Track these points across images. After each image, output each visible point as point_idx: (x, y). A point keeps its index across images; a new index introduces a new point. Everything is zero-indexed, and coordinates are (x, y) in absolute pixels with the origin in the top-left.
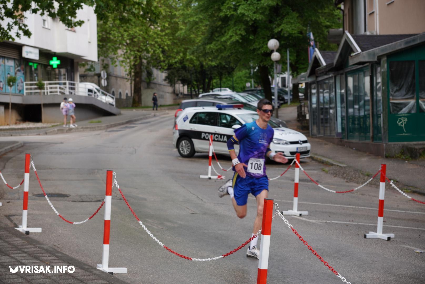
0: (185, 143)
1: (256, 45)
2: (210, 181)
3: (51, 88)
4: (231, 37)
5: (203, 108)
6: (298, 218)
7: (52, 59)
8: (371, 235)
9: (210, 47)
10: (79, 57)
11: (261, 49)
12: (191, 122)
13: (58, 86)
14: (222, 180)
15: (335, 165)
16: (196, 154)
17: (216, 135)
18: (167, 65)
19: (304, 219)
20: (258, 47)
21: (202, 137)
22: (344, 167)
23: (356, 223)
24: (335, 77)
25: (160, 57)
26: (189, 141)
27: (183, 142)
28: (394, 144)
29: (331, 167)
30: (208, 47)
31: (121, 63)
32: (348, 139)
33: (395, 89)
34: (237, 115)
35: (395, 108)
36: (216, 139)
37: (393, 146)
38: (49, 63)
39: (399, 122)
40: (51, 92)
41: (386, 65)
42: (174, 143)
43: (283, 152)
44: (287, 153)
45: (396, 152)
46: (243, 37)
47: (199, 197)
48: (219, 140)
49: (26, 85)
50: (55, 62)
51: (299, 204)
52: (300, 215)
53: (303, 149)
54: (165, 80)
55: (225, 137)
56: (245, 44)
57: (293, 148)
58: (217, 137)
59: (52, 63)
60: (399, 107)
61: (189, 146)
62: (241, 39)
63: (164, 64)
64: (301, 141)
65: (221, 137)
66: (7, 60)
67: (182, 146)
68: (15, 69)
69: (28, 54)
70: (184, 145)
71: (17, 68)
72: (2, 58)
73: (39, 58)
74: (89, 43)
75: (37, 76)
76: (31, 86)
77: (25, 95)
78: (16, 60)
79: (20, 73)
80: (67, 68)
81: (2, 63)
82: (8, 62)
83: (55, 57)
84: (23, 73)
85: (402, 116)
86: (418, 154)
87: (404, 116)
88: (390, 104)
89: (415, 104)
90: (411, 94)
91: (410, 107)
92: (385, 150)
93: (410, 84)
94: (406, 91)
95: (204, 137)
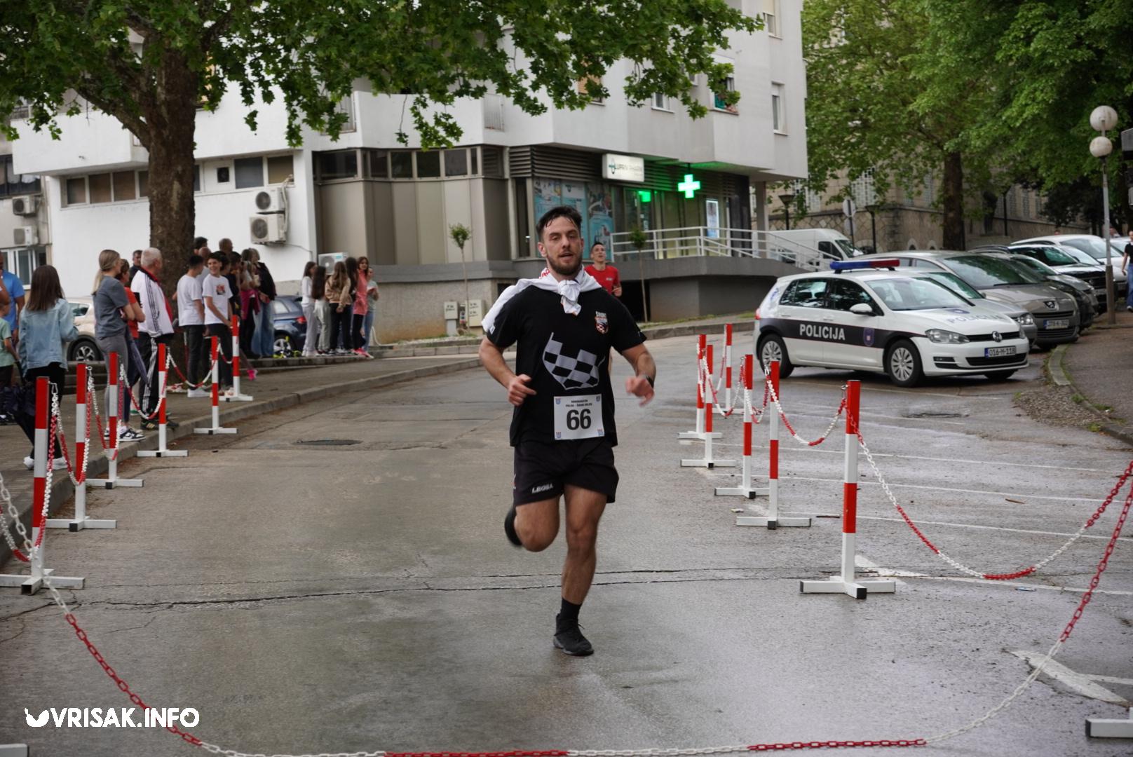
0: (772, 347)
3: (682, 243)
4: (1027, 105)
7: (682, 181)
10: (757, 170)
17: (826, 328)
21: (801, 334)
22: (1063, 386)
26: (778, 343)
27: (768, 345)
31: (899, 178)
34: (865, 282)
36: (826, 337)
38: (677, 188)
43: (951, 359)
44: (961, 361)
46: (1050, 107)
49: (618, 239)
50: (689, 186)
53: (1003, 351)
55: (842, 330)
57: (978, 348)
58: (827, 332)
59: (681, 187)
61: (779, 353)
64: (997, 334)
65: (834, 332)
66: (567, 186)
67: (767, 354)
68: (588, 206)
69: (616, 171)
70: (770, 351)
71: (594, 202)
72: (553, 182)
73: (645, 177)
74: (782, 137)
75: (647, 218)
76: (624, 241)
77: (613, 261)
78: (589, 186)
79: (601, 213)
80: (727, 197)
81: (554, 194)
82: (569, 191)
83: (689, 173)
84: (610, 214)
95: (804, 333)
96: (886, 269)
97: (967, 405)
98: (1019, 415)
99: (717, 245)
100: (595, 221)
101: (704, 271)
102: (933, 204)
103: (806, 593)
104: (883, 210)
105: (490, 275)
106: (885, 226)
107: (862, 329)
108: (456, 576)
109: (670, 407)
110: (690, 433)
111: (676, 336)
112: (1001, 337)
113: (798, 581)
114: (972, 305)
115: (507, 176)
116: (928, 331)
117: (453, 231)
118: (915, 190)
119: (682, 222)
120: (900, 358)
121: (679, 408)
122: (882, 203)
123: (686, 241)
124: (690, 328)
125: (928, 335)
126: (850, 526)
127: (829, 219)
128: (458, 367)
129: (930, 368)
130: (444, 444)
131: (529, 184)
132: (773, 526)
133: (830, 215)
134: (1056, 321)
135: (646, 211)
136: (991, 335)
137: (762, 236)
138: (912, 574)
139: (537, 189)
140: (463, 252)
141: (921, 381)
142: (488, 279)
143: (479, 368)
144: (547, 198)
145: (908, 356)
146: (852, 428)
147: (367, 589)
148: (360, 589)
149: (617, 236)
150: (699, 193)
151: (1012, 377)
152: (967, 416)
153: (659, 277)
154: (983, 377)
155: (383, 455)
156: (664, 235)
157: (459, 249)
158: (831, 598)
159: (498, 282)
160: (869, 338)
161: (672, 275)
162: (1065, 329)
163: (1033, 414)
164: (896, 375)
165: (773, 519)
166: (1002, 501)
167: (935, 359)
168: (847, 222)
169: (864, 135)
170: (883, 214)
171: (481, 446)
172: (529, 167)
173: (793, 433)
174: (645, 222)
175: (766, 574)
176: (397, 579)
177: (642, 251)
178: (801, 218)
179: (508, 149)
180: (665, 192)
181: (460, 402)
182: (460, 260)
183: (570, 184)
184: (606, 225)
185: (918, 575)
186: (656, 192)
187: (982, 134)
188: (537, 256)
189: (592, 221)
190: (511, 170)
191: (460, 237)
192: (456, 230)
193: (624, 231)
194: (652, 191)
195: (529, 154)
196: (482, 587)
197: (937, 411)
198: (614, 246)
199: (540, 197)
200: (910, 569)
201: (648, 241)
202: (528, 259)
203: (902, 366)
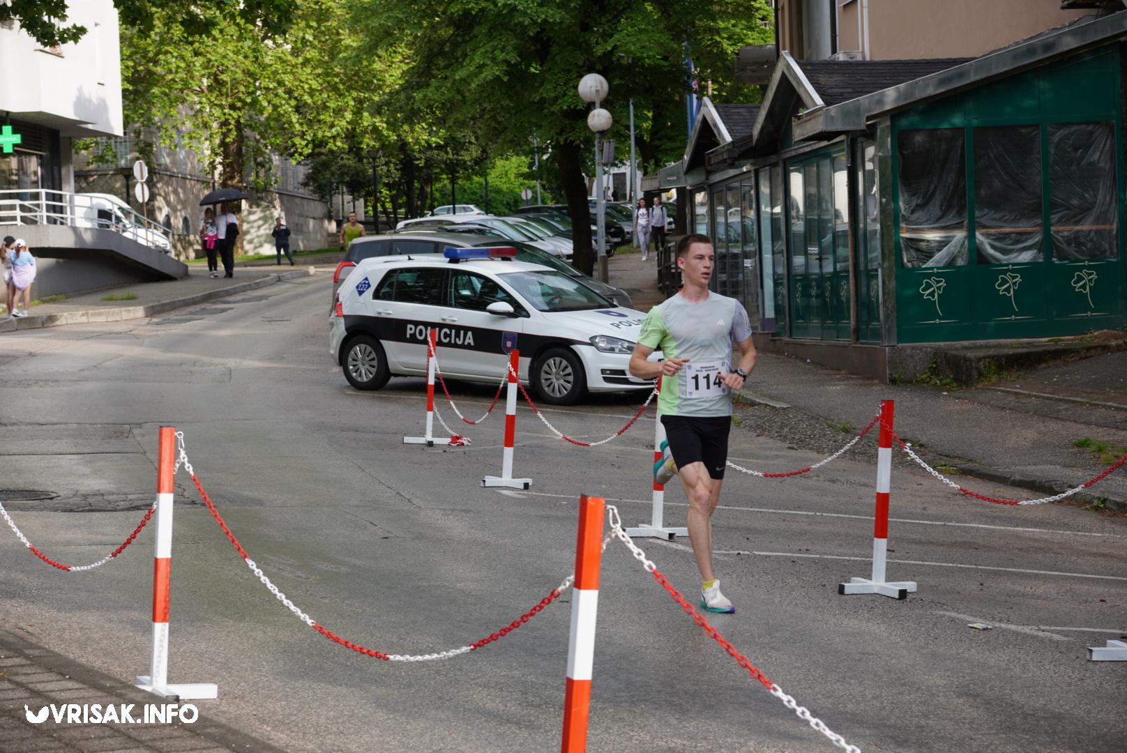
0: (363, 352)
1: (547, 91)
2: (430, 450)
5: (410, 259)
6: (665, 543)
7: (2, 132)
8: (855, 585)
9: (425, 96)
10: (74, 125)
11: (560, 101)
12: (377, 295)
13: (17, 202)
14: (461, 449)
15: (759, 404)
16: (393, 380)
17: (446, 330)
18: (310, 146)
19: (681, 547)
20: (552, 95)
21: (408, 336)
22: (784, 409)
23: (818, 556)
24: (757, 173)
25: (290, 123)
26: (372, 347)
27: (357, 349)
28: (913, 348)
29: (750, 411)
30: (418, 95)
32: (791, 336)
33: (915, 200)
34: (499, 275)
35: (911, 250)
36: (446, 341)
37: (909, 352)
39: (923, 290)
41: (889, 139)
42: (332, 352)
45: (918, 368)
46: (511, 69)
47: (402, 493)
48: (453, 342)
50: (7, 139)
51: (665, 507)
52: (671, 536)
54: (305, 185)
55: (470, 334)
56: (518, 87)
58: (446, 335)
59: (1, 140)
60: (923, 249)
61: (373, 359)
62: (507, 73)
63: (304, 143)
65: (458, 336)
67: (354, 360)
70: (360, 356)
80: (40, 153)
83: (7, 124)
85: (933, 274)
86: (975, 373)
87: (938, 275)
88: (901, 241)
89: (966, 242)
90: (954, 217)
91: (952, 249)
92: (889, 362)
93: (951, 188)
94: (941, 209)
95: (413, 335)
96: (500, 259)
107: (500, 332)
116: (591, 339)
120: (554, 370)
125: (593, 342)
129: (596, 382)
145: (566, 367)
150: (19, 148)
160: (509, 344)
164: (548, 390)
167: (603, 371)
203: (557, 379)
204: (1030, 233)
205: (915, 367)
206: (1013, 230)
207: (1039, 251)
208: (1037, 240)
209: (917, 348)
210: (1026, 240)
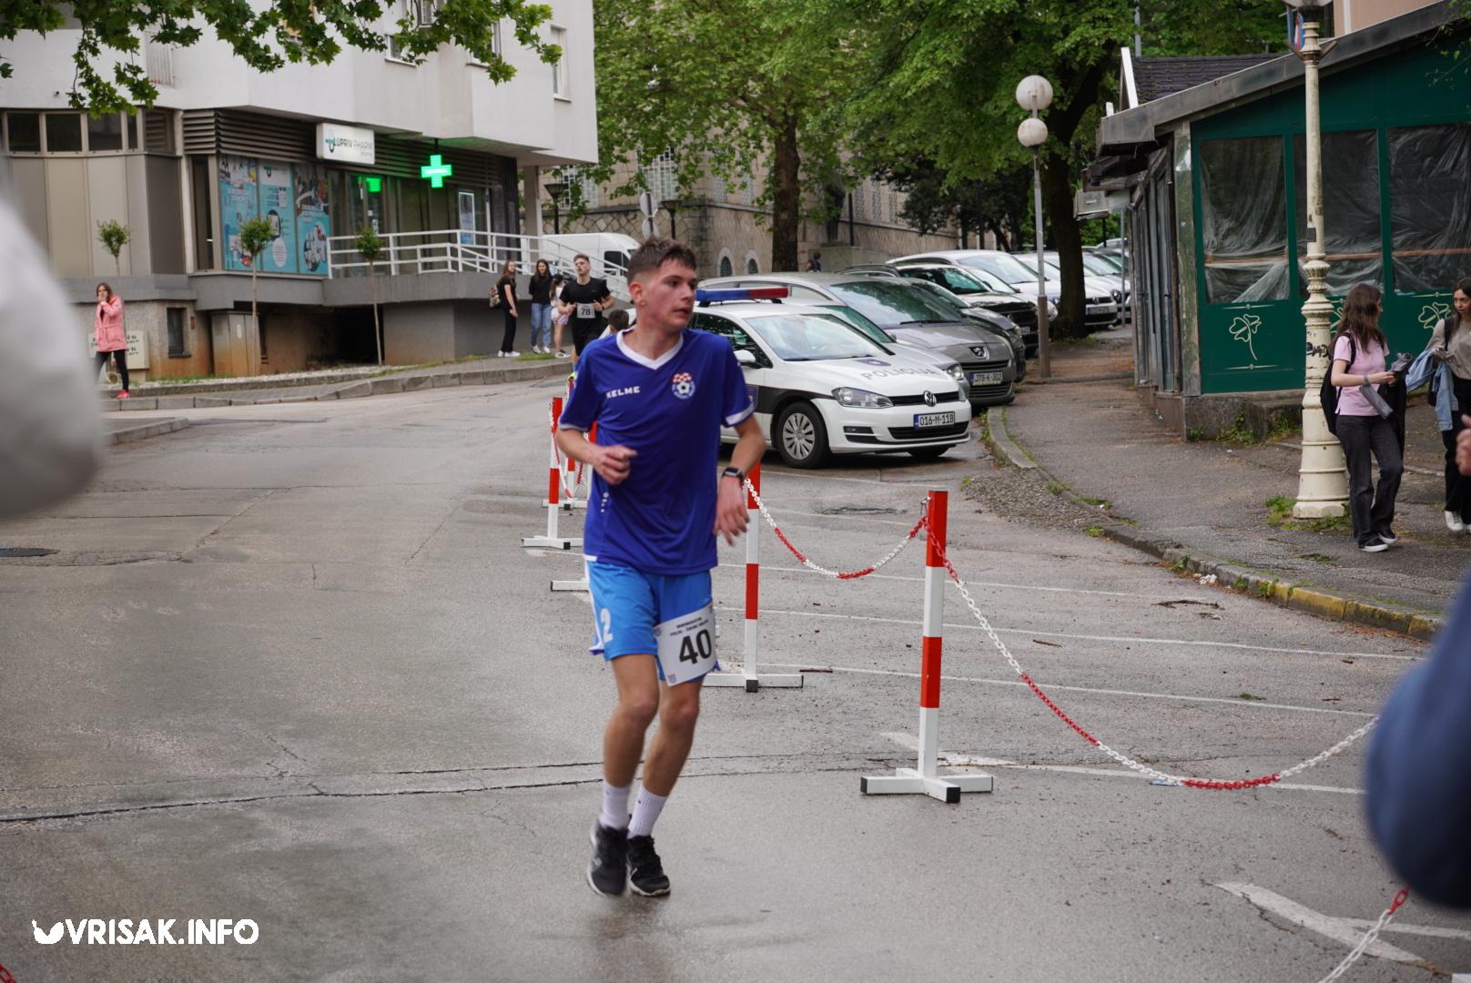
3: (425, 253)
7: (428, 163)
10: (528, 150)
13: (448, 245)
22: (1028, 470)
28: (1217, 399)
29: (994, 472)
33: (1227, 224)
35: (1220, 284)
37: (1211, 403)
38: (419, 174)
39: (1234, 330)
40: (425, 266)
41: (1189, 154)
43: (869, 430)
44: (881, 433)
45: (1223, 422)
49: (337, 245)
50: (436, 171)
53: (937, 419)
54: (904, 215)
57: (903, 416)
59: (426, 172)
60: (1236, 280)
62: (948, 78)
64: (929, 395)
66: (265, 168)
68: (295, 198)
69: (336, 148)
71: (303, 192)
72: (246, 162)
73: (376, 158)
74: (559, 104)
75: (376, 215)
76: (345, 248)
77: (330, 277)
78: (297, 170)
79: (313, 208)
80: (488, 187)
81: (247, 180)
82: (269, 175)
83: (436, 153)
84: (326, 210)
85: (1245, 311)
86: (1265, 426)
87: (1251, 312)
88: (1207, 272)
89: (1287, 271)
90: (1272, 243)
91: (1270, 280)
92: (1186, 415)
93: (1269, 208)
94: (1257, 232)
96: (770, 302)
97: (900, 495)
98: (980, 512)
99: (474, 256)
100: (305, 219)
101: (462, 293)
102: (758, 200)
103: (869, 795)
104: (688, 207)
105: (157, 296)
106: (688, 230)
108: (350, 774)
109: (483, 497)
110: (538, 539)
111: (434, 387)
112: (934, 399)
113: (859, 775)
114: (891, 353)
115: (180, 152)
116: (833, 391)
117: (104, 230)
118: (739, 181)
119: (425, 222)
120: (796, 428)
121: (496, 498)
122: (687, 198)
123: (430, 250)
124: (454, 376)
125: (835, 395)
126: (931, 697)
127: (610, 218)
128: (144, 433)
129: (838, 442)
130: (184, 554)
131: (213, 165)
132: (753, 687)
133: (611, 213)
134: (986, 375)
135: (376, 206)
136: (923, 396)
137: (534, 244)
138: (994, 762)
139: (222, 171)
140: (117, 263)
141: (825, 460)
142: (153, 301)
143: (173, 435)
144: (238, 186)
145: (807, 425)
146: (936, 559)
147: (230, 795)
148: (220, 796)
149: (336, 241)
150: (451, 181)
151: (943, 455)
152: (904, 512)
153: (398, 301)
154: (907, 454)
155: (104, 575)
156: (399, 241)
157: (113, 257)
158: (908, 800)
159: (167, 306)
160: (752, 399)
161: (417, 299)
162: (997, 385)
163: (998, 507)
164: (790, 452)
165: (753, 677)
166: (1029, 644)
167: (846, 429)
168: (645, 226)
169: (664, 102)
170: (686, 213)
171: (243, 559)
172: (213, 139)
173: (802, 559)
174: (374, 221)
175: (797, 764)
176: (266, 779)
177: (375, 263)
178: (577, 218)
179: (181, 113)
180: (403, 179)
181: (172, 488)
182: (115, 274)
183: (270, 166)
184: (319, 223)
185: (1001, 762)
186: (389, 179)
187: (863, 107)
188: (223, 269)
189: (302, 219)
190: (186, 144)
191: (114, 239)
192: (108, 229)
193: (345, 235)
194: (384, 178)
195: (213, 121)
196: (397, 791)
197: (863, 505)
198: (332, 255)
199: (228, 183)
200: (986, 754)
201: (382, 249)
202: (210, 272)
203: (799, 439)
204: (1367, 260)
205: (1219, 421)
206: (1344, 256)
207: (1379, 280)
208: (1375, 267)
209: (1222, 398)
210: (1362, 268)
